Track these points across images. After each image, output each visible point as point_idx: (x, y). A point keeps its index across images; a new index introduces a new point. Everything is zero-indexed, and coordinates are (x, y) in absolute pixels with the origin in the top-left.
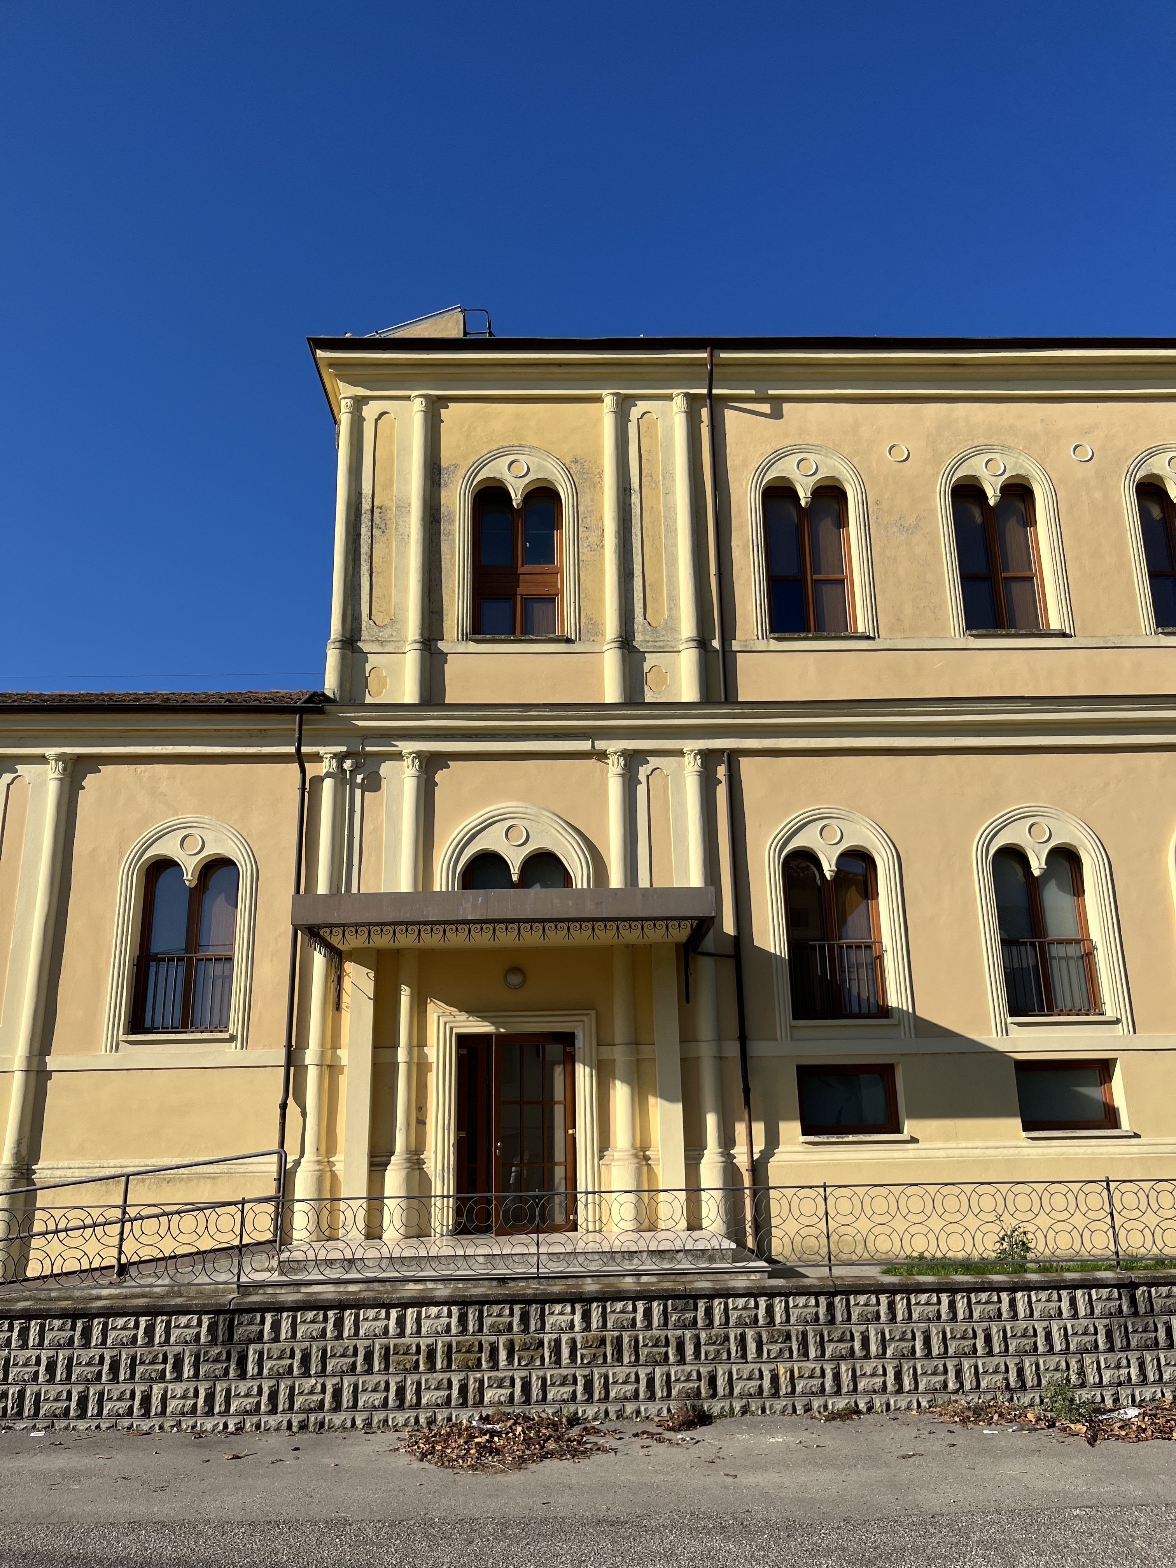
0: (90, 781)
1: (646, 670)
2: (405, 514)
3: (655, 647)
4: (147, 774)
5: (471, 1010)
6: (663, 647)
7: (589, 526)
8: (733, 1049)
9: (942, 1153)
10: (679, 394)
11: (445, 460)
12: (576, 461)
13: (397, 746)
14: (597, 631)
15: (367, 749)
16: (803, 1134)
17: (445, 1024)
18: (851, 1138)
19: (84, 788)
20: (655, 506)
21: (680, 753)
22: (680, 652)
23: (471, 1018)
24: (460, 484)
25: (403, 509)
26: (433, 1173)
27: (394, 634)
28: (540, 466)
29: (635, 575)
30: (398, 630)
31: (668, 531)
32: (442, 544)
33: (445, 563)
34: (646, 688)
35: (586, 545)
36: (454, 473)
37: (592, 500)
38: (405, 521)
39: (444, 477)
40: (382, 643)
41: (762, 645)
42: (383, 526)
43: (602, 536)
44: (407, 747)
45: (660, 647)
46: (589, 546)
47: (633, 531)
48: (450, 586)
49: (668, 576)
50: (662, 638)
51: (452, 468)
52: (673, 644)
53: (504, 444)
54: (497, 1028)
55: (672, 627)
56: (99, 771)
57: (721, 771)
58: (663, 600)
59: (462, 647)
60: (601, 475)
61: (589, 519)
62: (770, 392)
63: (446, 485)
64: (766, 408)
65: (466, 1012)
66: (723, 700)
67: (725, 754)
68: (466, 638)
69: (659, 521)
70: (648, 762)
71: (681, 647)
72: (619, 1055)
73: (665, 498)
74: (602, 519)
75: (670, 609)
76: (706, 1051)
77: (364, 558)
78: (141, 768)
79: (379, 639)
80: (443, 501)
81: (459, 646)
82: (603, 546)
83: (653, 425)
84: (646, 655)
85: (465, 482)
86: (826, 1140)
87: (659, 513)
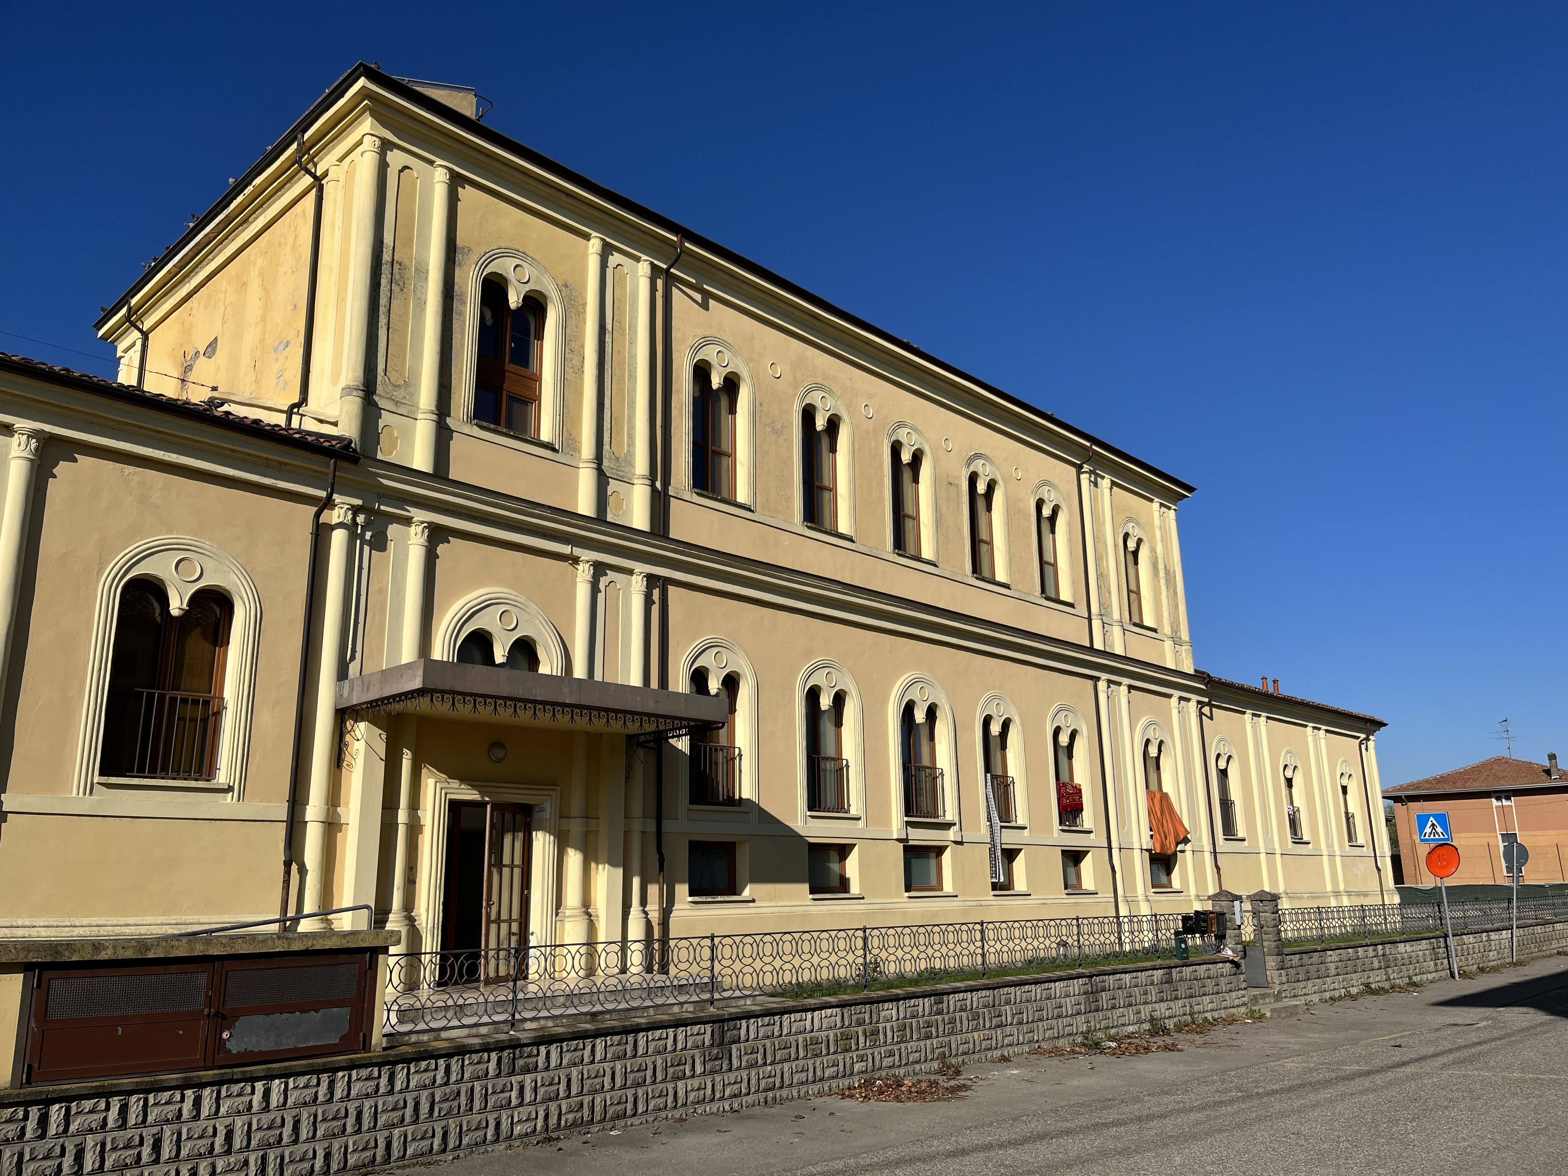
0: (63, 468)
1: (609, 493)
2: (423, 280)
3: (617, 475)
4: (136, 478)
5: (465, 778)
6: (622, 477)
7: (573, 350)
8: (652, 826)
9: (768, 910)
10: (647, 260)
11: (461, 239)
12: (566, 286)
13: (410, 512)
14: (574, 447)
15: (382, 508)
16: (690, 895)
17: (442, 789)
18: (719, 898)
19: (55, 476)
20: (621, 350)
21: (630, 572)
22: (633, 484)
23: (463, 786)
24: (472, 269)
25: (421, 274)
26: (425, 930)
27: (407, 397)
28: (538, 280)
29: (606, 406)
30: (412, 395)
31: (630, 376)
32: (454, 322)
33: (456, 342)
34: (608, 509)
35: (570, 366)
36: (467, 255)
37: (577, 326)
38: (422, 287)
39: (459, 257)
40: (397, 403)
41: (687, 496)
42: (401, 284)
43: (583, 362)
44: (420, 515)
45: (621, 476)
46: (572, 367)
47: (606, 367)
48: (459, 366)
49: (628, 415)
50: (622, 469)
51: (466, 250)
52: (630, 476)
53: (512, 246)
54: (482, 797)
55: (629, 460)
56: (76, 461)
57: (656, 594)
58: (624, 435)
59: (467, 429)
60: (584, 305)
61: (573, 343)
62: (705, 286)
63: (460, 265)
64: (698, 297)
65: (458, 780)
66: (662, 534)
67: (661, 581)
68: (469, 421)
69: (624, 365)
70: (606, 575)
71: (636, 481)
72: (576, 827)
73: (629, 347)
74: (583, 347)
75: (629, 445)
76: (637, 826)
77: (382, 310)
78: (129, 469)
79: (393, 398)
80: (457, 280)
81: (465, 427)
82: (583, 372)
83: (623, 277)
84: (610, 480)
85: (477, 268)
86: (705, 900)
87: (625, 358)
